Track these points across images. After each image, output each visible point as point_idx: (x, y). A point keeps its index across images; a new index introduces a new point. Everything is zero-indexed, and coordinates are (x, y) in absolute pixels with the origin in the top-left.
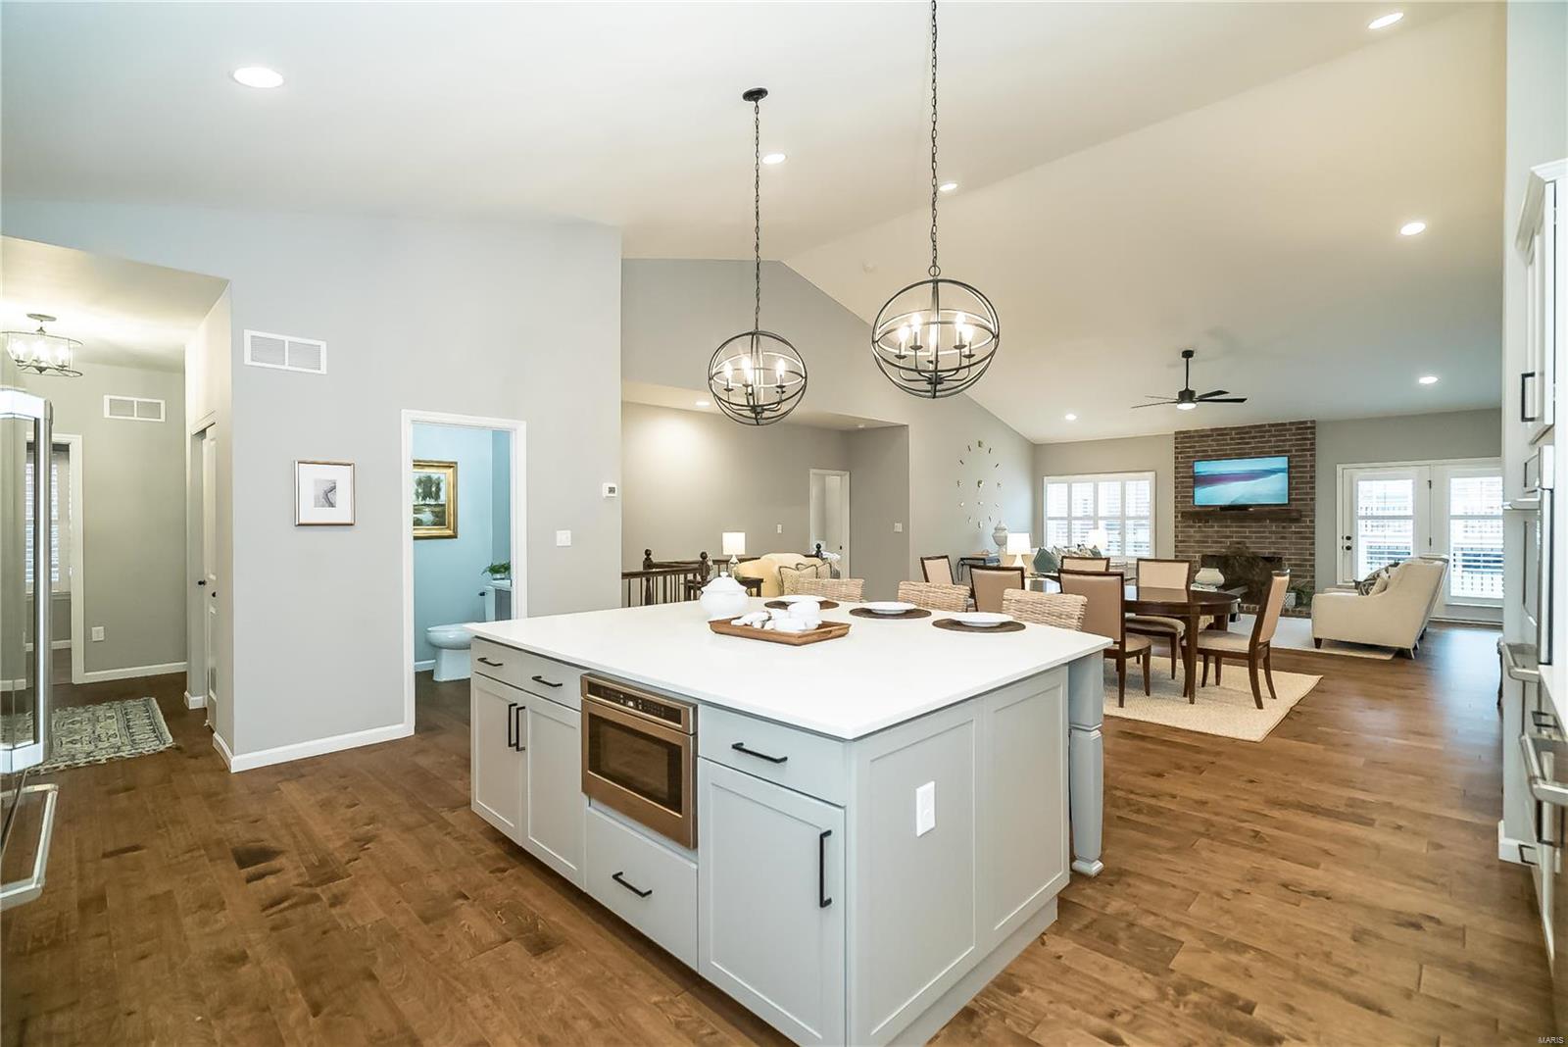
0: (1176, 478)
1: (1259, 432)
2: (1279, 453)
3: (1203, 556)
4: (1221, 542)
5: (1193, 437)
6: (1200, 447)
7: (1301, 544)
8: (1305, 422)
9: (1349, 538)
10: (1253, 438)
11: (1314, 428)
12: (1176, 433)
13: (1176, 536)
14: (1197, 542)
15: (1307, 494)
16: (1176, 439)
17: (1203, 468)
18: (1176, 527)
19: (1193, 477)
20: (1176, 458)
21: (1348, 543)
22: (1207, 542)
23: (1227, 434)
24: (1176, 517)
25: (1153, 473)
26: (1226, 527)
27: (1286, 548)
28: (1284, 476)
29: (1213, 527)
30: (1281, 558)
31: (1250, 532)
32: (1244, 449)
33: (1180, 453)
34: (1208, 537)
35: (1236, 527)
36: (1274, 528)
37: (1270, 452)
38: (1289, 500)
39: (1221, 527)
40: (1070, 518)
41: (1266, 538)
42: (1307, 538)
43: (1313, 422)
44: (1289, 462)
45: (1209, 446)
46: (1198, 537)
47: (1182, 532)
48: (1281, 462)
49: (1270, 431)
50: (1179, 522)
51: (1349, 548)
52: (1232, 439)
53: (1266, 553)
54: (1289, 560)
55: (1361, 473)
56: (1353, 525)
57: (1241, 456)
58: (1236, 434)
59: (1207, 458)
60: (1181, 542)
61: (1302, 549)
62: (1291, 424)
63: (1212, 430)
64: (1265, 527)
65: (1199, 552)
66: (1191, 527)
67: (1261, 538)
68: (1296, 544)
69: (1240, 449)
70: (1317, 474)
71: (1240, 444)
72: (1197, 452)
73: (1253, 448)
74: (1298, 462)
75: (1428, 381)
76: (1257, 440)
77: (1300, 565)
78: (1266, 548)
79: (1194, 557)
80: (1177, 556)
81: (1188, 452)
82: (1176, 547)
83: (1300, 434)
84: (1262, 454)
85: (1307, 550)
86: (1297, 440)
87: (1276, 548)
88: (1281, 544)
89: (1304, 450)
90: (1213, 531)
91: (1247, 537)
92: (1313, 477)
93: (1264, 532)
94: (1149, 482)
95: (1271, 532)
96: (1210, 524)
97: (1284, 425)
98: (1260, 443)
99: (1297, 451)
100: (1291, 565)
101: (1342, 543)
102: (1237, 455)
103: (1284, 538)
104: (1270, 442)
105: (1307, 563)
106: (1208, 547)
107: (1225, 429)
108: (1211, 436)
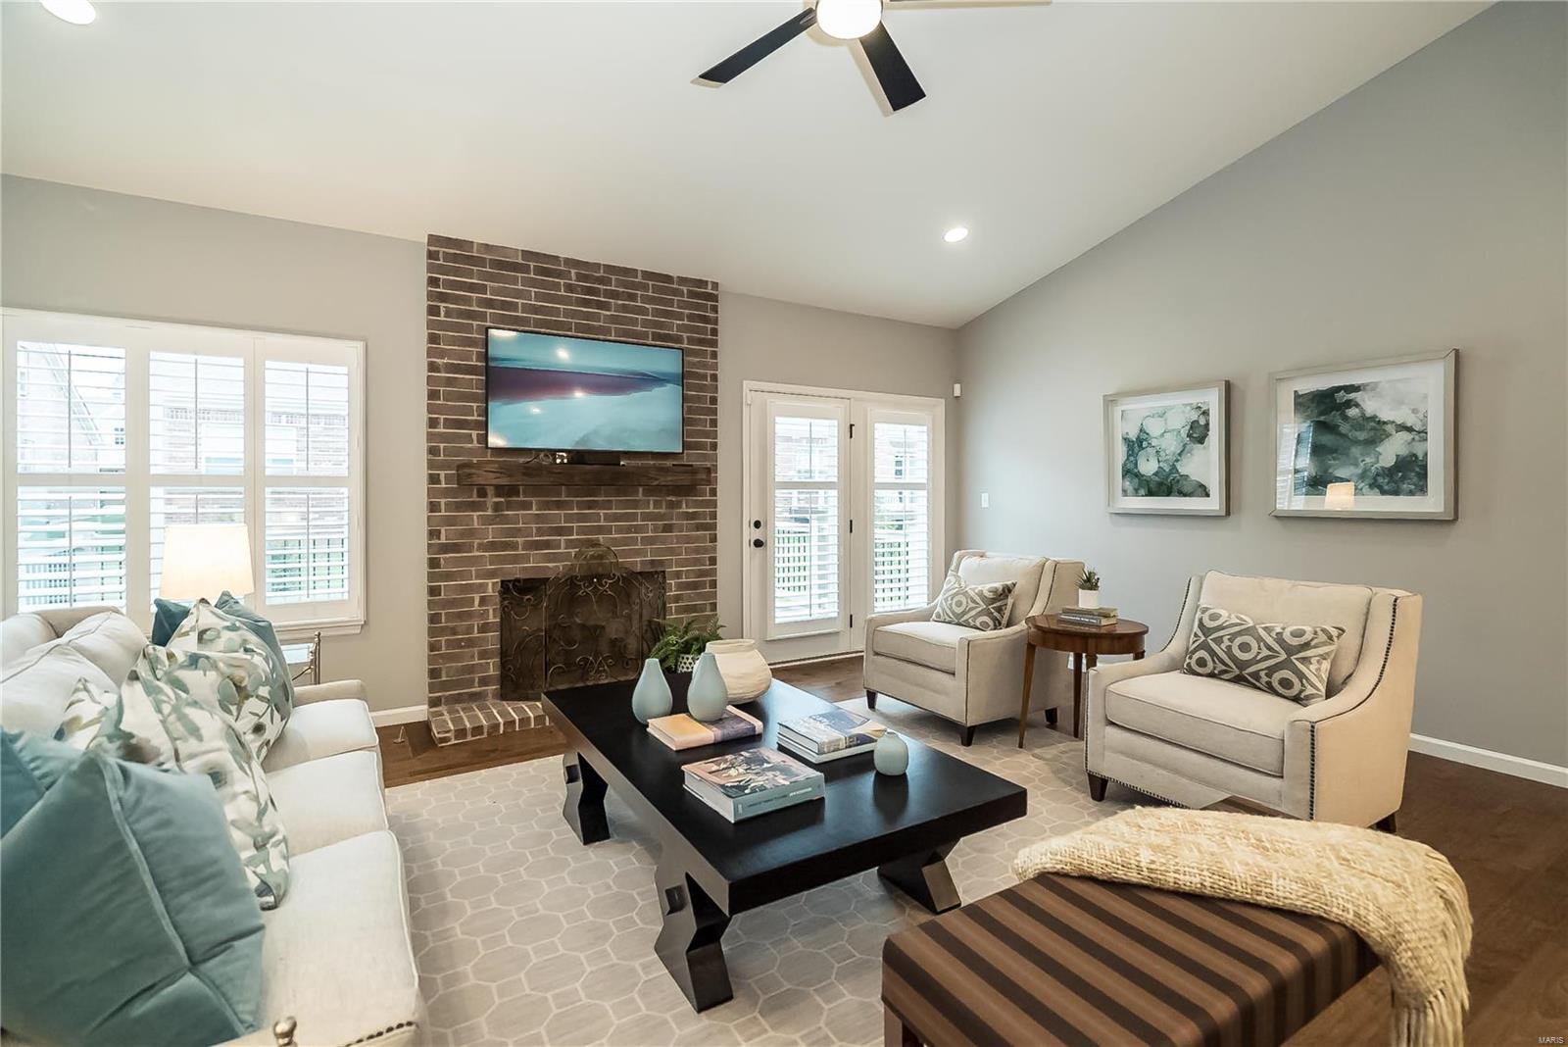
1: (626, 285)
3: (502, 582)
4: (547, 545)
5: (480, 261)
6: (494, 291)
7: (697, 539)
8: (702, 283)
9: (757, 524)
10: (615, 295)
11: (715, 298)
12: (434, 240)
13: (433, 534)
14: (493, 546)
15: (706, 434)
16: (431, 255)
17: (512, 348)
18: (433, 507)
19: (488, 371)
20: (433, 311)
21: (757, 534)
22: (515, 547)
23: (559, 274)
24: (433, 479)
25: (362, 344)
26: (559, 505)
27: (672, 551)
28: (673, 392)
29: (527, 506)
30: (664, 572)
31: (607, 518)
32: (597, 317)
33: (443, 297)
34: (517, 532)
35: (580, 506)
36: (651, 509)
37: (645, 335)
38: (685, 445)
39: (547, 505)
41: (637, 529)
42: (705, 527)
43: (715, 285)
44: (682, 362)
45: (519, 294)
46: (491, 533)
47: (449, 521)
48: (665, 361)
49: (645, 287)
50: (446, 493)
51: (758, 544)
52: (569, 289)
53: (637, 562)
54: (678, 575)
55: (775, 402)
56: (765, 501)
57: (589, 333)
58: (580, 277)
59: (514, 325)
60: (445, 548)
61: (697, 550)
62: (683, 280)
63: (527, 254)
64: (635, 504)
65: (491, 574)
66: (474, 506)
67: (629, 530)
68: (688, 540)
69: (588, 316)
70: (720, 396)
71: (586, 303)
72: (490, 304)
73: (614, 319)
74: (694, 365)
75: (956, 234)
76: (620, 302)
77: (694, 586)
78: (637, 553)
79: (482, 587)
80: (433, 591)
81: (467, 301)
82: (433, 563)
83: (697, 307)
84: (630, 338)
85: (705, 550)
86: (691, 317)
87: (655, 552)
88: (664, 541)
89: (701, 342)
90: (527, 516)
91: (600, 530)
92: (714, 400)
93: (633, 517)
94: (344, 370)
95: (647, 517)
96: (521, 498)
97: (668, 278)
98: (625, 308)
99: (691, 341)
100: (680, 586)
101: (750, 534)
102: (580, 328)
103: (668, 528)
104: (643, 311)
105: (705, 581)
106: (515, 559)
107: (556, 258)
108: (524, 269)
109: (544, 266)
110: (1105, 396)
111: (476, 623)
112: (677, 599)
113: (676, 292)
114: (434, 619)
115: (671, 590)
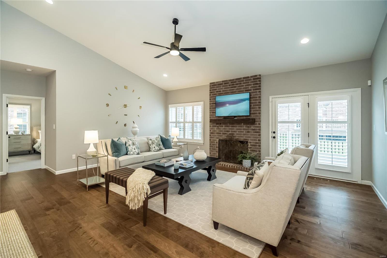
0: (210, 104)
1: (240, 81)
2: (247, 91)
3: (219, 140)
4: (226, 134)
5: (216, 85)
6: (218, 89)
7: (255, 135)
8: (256, 76)
9: (274, 132)
10: (237, 84)
11: (260, 78)
12: (211, 83)
13: (210, 131)
14: (218, 133)
15: (257, 111)
16: (210, 86)
17: (220, 99)
18: (210, 126)
19: (216, 103)
20: (210, 95)
21: (274, 135)
22: (221, 134)
23: (228, 83)
24: (210, 122)
25: (203, 102)
26: (228, 126)
27: (249, 137)
28: (248, 102)
29: (223, 127)
30: (247, 142)
31: (236, 129)
32: (234, 90)
33: (211, 92)
34: (221, 131)
35: (231, 127)
36: (245, 127)
37: (243, 91)
38: (250, 114)
39: (225, 126)
40: (176, 123)
41: (242, 132)
42: (257, 132)
43: (260, 75)
44: (250, 95)
45: (221, 89)
46: (217, 131)
47: (212, 129)
48: (246, 96)
49: (243, 81)
50: (211, 124)
51: (274, 137)
52: (229, 85)
53: (242, 139)
54: (251, 142)
55: (278, 100)
56: (276, 126)
57: (233, 93)
58: (231, 83)
59: (220, 94)
60: (212, 133)
61: (255, 137)
62: (251, 77)
63: (223, 81)
64: (241, 127)
65: (217, 138)
66: (215, 126)
67: (240, 132)
68: (253, 135)
69: (233, 90)
70: (262, 101)
71: (232, 87)
72: (217, 92)
73: (237, 89)
74: (254, 95)
75: (305, 41)
76: (238, 85)
77: (255, 146)
78: (242, 137)
79: (216, 140)
80: (210, 140)
81: (214, 92)
82: (210, 135)
83: (255, 82)
84: (240, 92)
85: (257, 138)
86: (254, 84)
87: (246, 137)
88: (247, 135)
89: (256, 89)
91: (235, 132)
92: (260, 102)
93: (241, 129)
94: (201, 106)
95: (244, 129)
96: (222, 125)
97: (248, 77)
98: (239, 86)
99: (253, 90)
100: (251, 145)
101: (271, 135)
102: (231, 92)
103: (248, 132)
104: (243, 86)
105: (258, 144)
106: (221, 136)
107: (227, 81)
108: (222, 84)
109: (225, 82)
110: (383, 81)
111: (216, 146)
112: (251, 148)
113: (251, 80)
114: (210, 144)
115: (249, 146)
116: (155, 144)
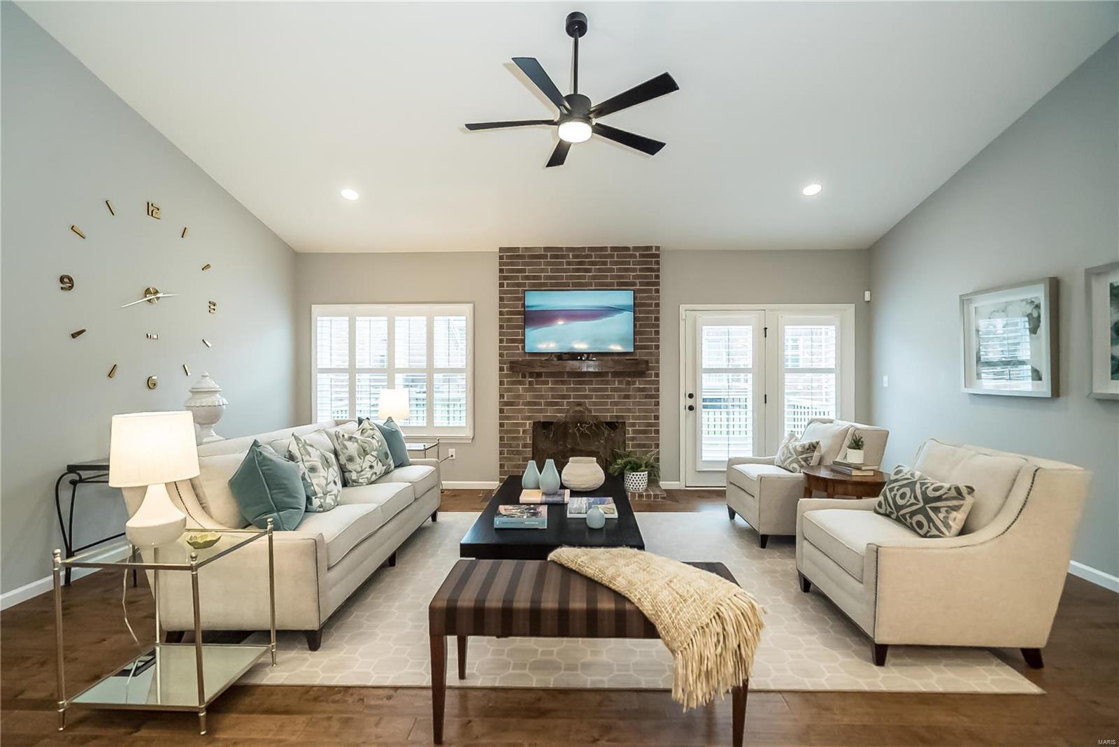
0: (501, 313)
1: (601, 257)
2: (622, 285)
3: (534, 423)
4: (557, 404)
6: (531, 271)
7: (645, 404)
8: (649, 248)
9: (691, 396)
10: (594, 263)
11: (658, 256)
12: (501, 250)
13: (502, 396)
14: (529, 404)
15: (651, 340)
16: (501, 258)
17: (536, 300)
18: (501, 383)
19: (524, 313)
20: (501, 285)
21: (690, 402)
22: (539, 404)
23: (563, 257)
24: (501, 369)
25: (472, 305)
26: (563, 382)
27: (629, 410)
28: (628, 317)
29: (546, 383)
30: (625, 422)
31: (590, 390)
32: (584, 277)
33: (505, 278)
34: (541, 397)
36: (616, 385)
37: (613, 284)
38: (635, 347)
39: (556, 383)
40: (352, 370)
41: (608, 397)
42: (651, 397)
43: (658, 248)
44: (635, 298)
45: (542, 271)
46: (528, 397)
47: (509, 390)
48: (624, 298)
49: (612, 256)
50: (507, 376)
51: (691, 408)
52: (569, 263)
53: (608, 417)
54: (633, 425)
55: (704, 316)
56: (696, 380)
57: (580, 286)
58: (574, 257)
59: (539, 287)
60: (507, 404)
61: (646, 411)
62: (636, 249)
63: (546, 249)
65: (529, 418)
66: (520, 383)
67: (602, 397)
68: (640, 404)
69: (579, 277)
70: (661, 316)
71: (578, 270)
72: (527, 278)
73: (594, 277)
74: (643, 298)
75: (812, 190)
76: (598, 267)
77: (645, 432)
78: (608, 411)
79: (524, 425)
80: (501, 425)
81: (517, 278)
82: (501, 411)
83: (646, 263)
84: (604, 286)
85: (652, 411)
86: (641, 270)
87: (621, 411)
88: (624, 404)
89: (648, 284)
90: (547, 388)
91: (586, 397)
92: (657, 319)
93: (605, 390)
94: (464, 318)
95: (614, 390)
96: (543, 379)
97: (627, 249)
98: (600, 270)
99: (641, 284)
100: (635, 432)
101: (685, 402)
102: (576, 285)
103: (627, 397)
104: (612, 270)
105: (651, 429)
106: (540, 411)
107: (561, 249)
108: (545, 257)
109: (555, 254)
110: (961, 296)
111: (521, 443)
112: (633, 439)
113: (633, 256)
114: (501, 439)
115: (629, 434)
116: (374, 453)
